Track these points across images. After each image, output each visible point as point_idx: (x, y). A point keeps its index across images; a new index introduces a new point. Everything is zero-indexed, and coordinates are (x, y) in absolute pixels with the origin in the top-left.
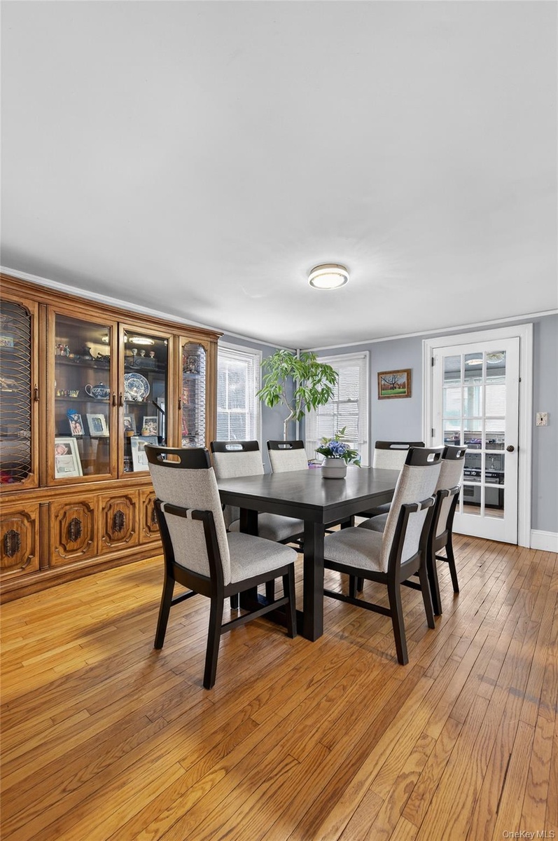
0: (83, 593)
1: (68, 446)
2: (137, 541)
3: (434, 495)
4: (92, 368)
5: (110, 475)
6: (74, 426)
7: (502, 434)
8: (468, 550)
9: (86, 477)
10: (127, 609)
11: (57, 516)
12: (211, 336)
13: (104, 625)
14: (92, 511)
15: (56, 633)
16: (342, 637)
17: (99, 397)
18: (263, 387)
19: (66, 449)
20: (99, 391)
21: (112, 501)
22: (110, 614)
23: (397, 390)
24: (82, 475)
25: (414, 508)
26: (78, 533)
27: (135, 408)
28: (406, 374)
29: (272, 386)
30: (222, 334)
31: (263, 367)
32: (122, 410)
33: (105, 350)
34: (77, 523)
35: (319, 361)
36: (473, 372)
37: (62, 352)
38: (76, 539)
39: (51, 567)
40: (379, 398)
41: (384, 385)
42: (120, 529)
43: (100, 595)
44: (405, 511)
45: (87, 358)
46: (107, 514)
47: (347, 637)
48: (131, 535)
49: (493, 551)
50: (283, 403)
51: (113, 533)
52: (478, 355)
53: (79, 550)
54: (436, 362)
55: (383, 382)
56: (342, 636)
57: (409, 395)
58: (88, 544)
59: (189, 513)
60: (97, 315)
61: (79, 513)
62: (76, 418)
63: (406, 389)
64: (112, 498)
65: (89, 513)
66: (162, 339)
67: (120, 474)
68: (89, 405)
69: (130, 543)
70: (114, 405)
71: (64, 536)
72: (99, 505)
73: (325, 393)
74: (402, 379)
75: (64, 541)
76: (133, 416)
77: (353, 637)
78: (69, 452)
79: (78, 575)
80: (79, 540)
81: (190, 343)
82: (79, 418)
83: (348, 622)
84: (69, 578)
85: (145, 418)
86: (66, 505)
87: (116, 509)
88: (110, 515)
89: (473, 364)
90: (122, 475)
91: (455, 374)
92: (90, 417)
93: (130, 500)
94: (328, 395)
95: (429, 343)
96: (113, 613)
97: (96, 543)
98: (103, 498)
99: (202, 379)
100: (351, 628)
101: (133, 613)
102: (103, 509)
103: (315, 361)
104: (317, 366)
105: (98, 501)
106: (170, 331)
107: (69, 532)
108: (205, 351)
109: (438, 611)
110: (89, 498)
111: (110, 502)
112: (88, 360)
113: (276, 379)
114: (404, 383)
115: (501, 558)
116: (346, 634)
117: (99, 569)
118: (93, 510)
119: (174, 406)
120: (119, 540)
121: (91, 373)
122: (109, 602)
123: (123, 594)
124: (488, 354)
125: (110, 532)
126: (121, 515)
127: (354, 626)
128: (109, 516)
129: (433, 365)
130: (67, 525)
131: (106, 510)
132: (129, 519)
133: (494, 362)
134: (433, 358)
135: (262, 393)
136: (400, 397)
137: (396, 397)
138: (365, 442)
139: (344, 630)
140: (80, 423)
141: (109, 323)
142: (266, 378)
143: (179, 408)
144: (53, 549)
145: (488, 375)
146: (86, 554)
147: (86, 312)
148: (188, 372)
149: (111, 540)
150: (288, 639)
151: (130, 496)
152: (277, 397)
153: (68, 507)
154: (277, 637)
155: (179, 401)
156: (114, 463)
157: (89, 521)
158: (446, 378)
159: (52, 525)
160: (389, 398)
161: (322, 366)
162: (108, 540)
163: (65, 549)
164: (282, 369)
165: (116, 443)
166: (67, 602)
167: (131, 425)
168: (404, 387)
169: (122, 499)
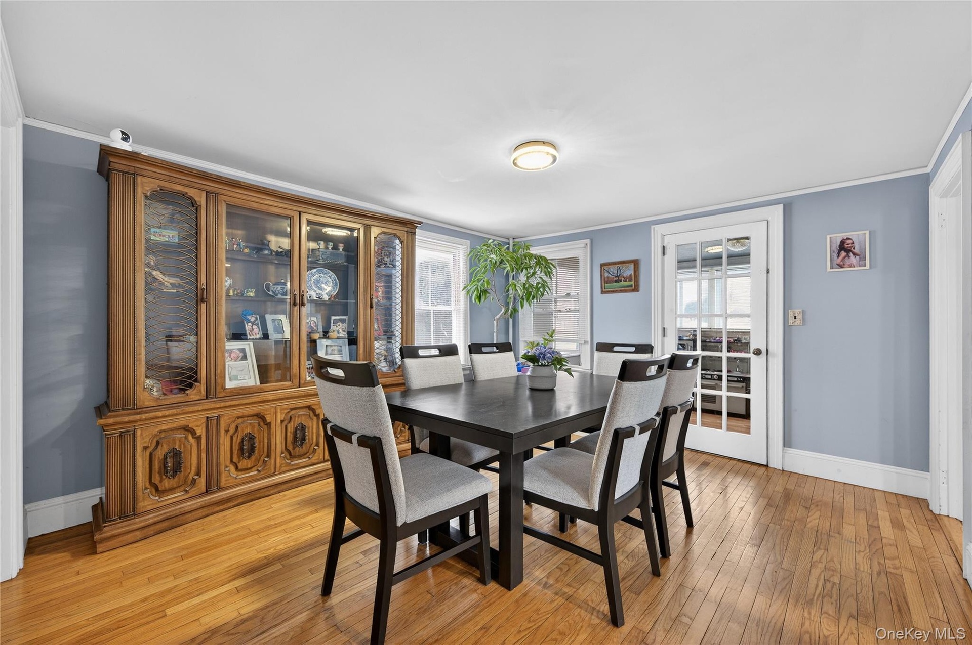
0: (254, 521)
1: (243, 350)
2: (321, 457)
3: (658, 414)
4: (272, 263)
5: (290, 383)
6: (250, 327)
7: (747, 333)
8: (707, 471)
9: (262, 385)
10: (300, 541)
11: (227, 431)
12: (408, 226)
13: (268, 562)
14: (269, 425)
15: (213, 571)
16: (545, 586)
17: (280, 296)
18: (470, 280)
19: (241, 355)
20: (279, 289)
21: (293, 412)
22: (279, 548)
23: (623, 283)
24: (258, 383)
25: (630, 433)
26: (252, 450)
27: (323, 307)
28: (633, 264)
29: (479, 280)
30: (420, 223)
31: (471, 259)
32: (305, 310)
33: (285, 243)
34: (251, 438)
35: (534, 251)
36: (712, 261)
37: (235, 246)
38: (249, 457)
39: (220, 489)
40: (602, 292)
41: (608, 277)
42: (301, 445)
43: (272, 522)
44: (620, 436)
45: (266, 252)
46: (286, 427)
47: (551, 585)
48: (315, 450)
49: (737, 473)
50: (493, 299)
51: (294, 448)
52: (718, 243)
53: (253, 469)
54: (668, 251)
55: (606, 274)
56: (546, 583)
57: (636, 289)
58: (264, 462)
59: (354, 438)
60: (275, 204)
61: (253, 427)
62: (253, 320)
63: (633, 283)
64: (292, 409)
65: (265, 427)
66: (352, 230)
67: (302, 382)
68: (269, 304)
69: (314, 460)
70: (295, 304)
71: (235, 452)
72: (276, 417)
73: (540, 288)
74: (629, 271)
75: (235, 460)
76: (320, 317)
77: (559, 585)
78: (245, 358)
79: (252, 497)
80: (253, 458)
81: (384, 233)
82: (256, 318)
83: (555, 564)
84: (240, 500)
85: (333, 318)
86: (238, 418)
87: (297, 422)
88: (291, 428)
89: (712, 252)
90: (304, 384)
91: (691, 264)
92: (269, 318)
93: (314, 411)
94: (544, 290)
95: (658, 229)
96: (282, 547)
97: (273, 461)
98: (281, 410)
99: (397, 274)
100: (558, 573)
101: (305, 547)
102: (282, 421)
103: (528, 251)
104: (531, 256)
105: (276, 413)
106: (361, 221)
107: (241, 449)
108: (402, 242)
109: (666, 553)
110: (266, 410)
111: (291, 414)
112: (267, 255)
113: (484, 273)
114: (631, 275)
115: (746, 483)
116: (551, 582)
117: (276, 490)
118: (270, 423)
119: (365, 305)
120: (300, 456)
121: (272, 269)
122: (280, 531)
123: (297, 522)
124: (729, 240)
125: (290, 448)
126: (303, 428)
127: (561, 569)
128: (289, 430)
129: (664, 254)
130: (239, 440)
131: (286, 423)
132: (313, 433)
133: (738, 249)
134: (664, 247)
135: (469, 287)
136: (625, 291)
137: (621, 291)
138: (586, 342)
139: (549, 575)
140: (257, 325)
141: (289, 213)
142: (474, 271)
143: (371, 307)
144: (222, 468)
145: (729, 264)
146: (262, 473)
147: (262, 202)
148: (383, 266)
149: (292, 456)
150: (480, 586)
151: (313, 407)
152: (485, 292)
153: (240, 420)
154: (467, 581)
155: (371, 299)
156: (295, 370)
157: (266, 434)
158: (679, 268)
159: (221, 441)
160: (613, 292)
161: (536, 257)
162: (288, 457)
163: (237, 468)
164: (491, 261)
165: (298, 347)
166: (232, 532)
167: (317, 326)
168: (630, 280)
169: (305, 410)
